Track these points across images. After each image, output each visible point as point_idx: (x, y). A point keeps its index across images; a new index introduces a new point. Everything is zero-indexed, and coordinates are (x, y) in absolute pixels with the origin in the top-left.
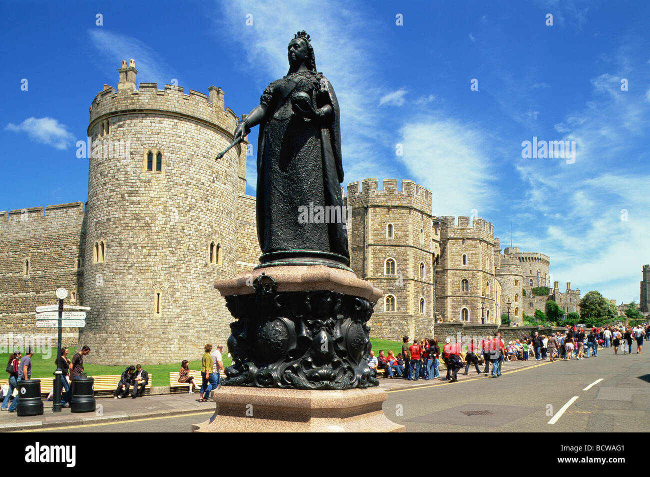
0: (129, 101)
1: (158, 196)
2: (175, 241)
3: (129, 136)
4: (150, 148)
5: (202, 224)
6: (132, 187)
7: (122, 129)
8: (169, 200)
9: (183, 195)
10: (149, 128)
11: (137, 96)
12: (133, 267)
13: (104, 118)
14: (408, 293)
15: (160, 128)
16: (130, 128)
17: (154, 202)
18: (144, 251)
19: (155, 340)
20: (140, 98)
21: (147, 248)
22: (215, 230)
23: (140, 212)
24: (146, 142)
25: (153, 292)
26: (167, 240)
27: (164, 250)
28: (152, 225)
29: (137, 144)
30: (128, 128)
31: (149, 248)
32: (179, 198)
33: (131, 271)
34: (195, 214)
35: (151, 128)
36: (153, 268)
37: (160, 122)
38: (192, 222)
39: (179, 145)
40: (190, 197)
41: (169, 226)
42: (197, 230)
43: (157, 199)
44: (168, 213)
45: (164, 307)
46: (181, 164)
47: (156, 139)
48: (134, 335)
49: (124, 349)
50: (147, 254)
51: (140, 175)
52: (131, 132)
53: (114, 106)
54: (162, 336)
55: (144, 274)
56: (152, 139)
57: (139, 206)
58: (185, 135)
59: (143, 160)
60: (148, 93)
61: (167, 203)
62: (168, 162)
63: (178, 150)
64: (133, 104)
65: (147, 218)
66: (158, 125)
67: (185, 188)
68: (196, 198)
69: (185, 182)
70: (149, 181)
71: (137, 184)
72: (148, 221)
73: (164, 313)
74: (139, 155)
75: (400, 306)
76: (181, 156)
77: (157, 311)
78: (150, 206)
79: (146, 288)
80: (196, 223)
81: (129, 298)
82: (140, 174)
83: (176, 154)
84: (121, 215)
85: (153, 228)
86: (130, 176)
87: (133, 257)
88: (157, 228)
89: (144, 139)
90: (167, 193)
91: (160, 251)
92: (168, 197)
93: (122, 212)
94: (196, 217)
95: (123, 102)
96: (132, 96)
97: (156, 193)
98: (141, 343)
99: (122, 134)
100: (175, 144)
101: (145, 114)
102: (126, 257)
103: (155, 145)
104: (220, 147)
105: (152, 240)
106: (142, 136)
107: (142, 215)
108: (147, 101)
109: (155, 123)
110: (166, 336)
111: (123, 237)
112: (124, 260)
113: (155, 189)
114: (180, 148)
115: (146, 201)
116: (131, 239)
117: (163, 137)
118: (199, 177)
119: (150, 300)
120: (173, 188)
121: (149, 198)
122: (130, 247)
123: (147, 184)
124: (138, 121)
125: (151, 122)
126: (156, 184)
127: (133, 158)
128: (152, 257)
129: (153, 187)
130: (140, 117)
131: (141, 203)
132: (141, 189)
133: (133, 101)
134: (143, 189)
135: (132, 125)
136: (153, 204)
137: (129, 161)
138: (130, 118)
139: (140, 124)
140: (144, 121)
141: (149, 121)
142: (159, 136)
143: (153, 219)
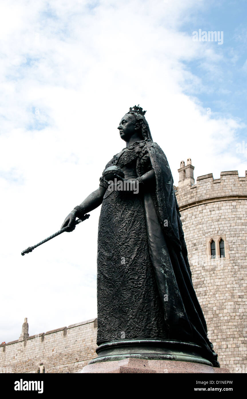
0: (189, 196)
1: (223, 283)
3: (191, 229)
4: (212, 236)
6: (198, 279)
8: (235, 285)
10: (209, 216)
11: (195, 189)
15: (219, 215)
16: (192, 221)
17: (220, 290)
20: (198, 191)
21: (217, 341)
23: (207, 303)
24: (207, 231)
26: (238, 329)
27: (235, 341)
28: (221, 315)
29: (199, 235)
30: (189, 221)
31: (219, 340)
35: (212, 216)
37: (219, 209)
39: (240, 227)
41: (238, 314)
43: (224, 287)
44: (236, 300)
47: (217, 226)
50: (218, 348)
52: (193, 224)
56: (213, 227)
57: (206, 297)
59: (206, 249)
60: (204, 184)
61: (234, 289)
62: (230, 246)
63: (240, 232)
64: (192, 197)
65: (215, 308)
66: (218, 212)
70: (213, 269)
71: (203, 274)
74: (203, 245)
78: (217, 295)
83: (238, 237)
85: (222, 318)
86: (195, 267)
88: (226, 318)
89: (205, 228)
90: (233, 279)
91: (231, 342)
92: (234, 283)
95: (184, 198)
96: (191, 190)
97: (221, 280)
100: (236, 227)
101: (204, 204)
103: (216, 232)
105: (221, 331)
106: (204, 225)
107: (209, 305)
108: (205, 192)
109: (214, 210)
113: (220, 277)
115: (212, 291)
117: (223, 223)
120: (239, 273)
121: (215, 287)
123: (212, 272)
124: (198, 213)
125: (210, 211)
126: (221, 271)
127: (196, 250)
128: (224, 350)
129: (218, 274)
130: (200, 208)
131: (208, 294)
132: (206, 279)
133: (192, 195)
134: (209, 278)
135: (193, 217)
136: (219, 292)
137: (193, 252)
138: (191, 212)
139: (200, 215)
140: (204, 211)
141: (208, 210)
142: (220, 222)
143: (221, 308)
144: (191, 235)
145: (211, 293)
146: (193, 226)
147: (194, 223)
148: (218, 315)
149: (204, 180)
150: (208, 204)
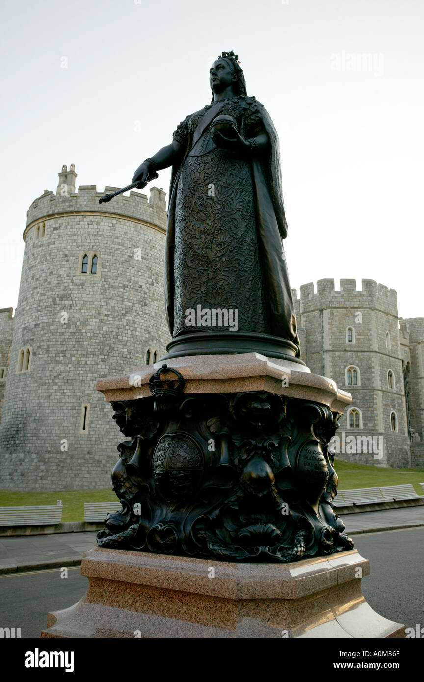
0: (67, 204)
1: (91, 300)
2: (108, 348)
3: (65, 239)
4: (86, 250)
5: (139, 330)
6: (64, 291)
7: (58, 231)
8: (103, 304)
9: (119, 299)
10: (86, 230)
11: (75, 198)
12: (60, 377)
13: (40, 221)
14: (375, 406)
15: (97, 230)
16: (66, 230)
17: (86, 306)
18: (73, 358)
19: (79, 461)
20: (78, 200)
21: (76, 355)
22: (153, 336)
23: (71, 316)
24: (81, 244)
25: (80, 405)
26: (99, 347)
27: (95, 358)
28: (84, 331)
29: (72, 247)
30: (64, 230)
31: (78, 356)
32: (114, 301)
33: (57, 381)
34: (131, 319)
35: (89, 230)
36: (81, 378)
37: (98, 224)
38: (127, 328)
39: (116, 247)
40: (126, 300)
41: (101, 332)
42: (133, 336)
43: (91, 303)
44: (101, 318)
45: (92, 422)
46: (118, 266)
47: (92, 241)
48: (55, 455)
49: (42, 471)
50: (76, 363)
51: (74, 278)
52: (67, 234)
53: (51, 209)
54: (87, 457)
55: (71, 384)
56: (89, 241)
57: (71, 310)
58: (123, 236)
59: (78, 262)
60: (86, 195)
61: (101, 307)
62: (104, 264)
63: (116, 252)
64: (70, 206)
65: (78, 323)
66: (96, 226)
67: (122, 290)
68: (132, 301)
69: (121, 285)
70: (83, 284)
71: (71, 287)
72: (79, 326)
73: (91, 429)
74: (74, 258)
75: (367, 422)
76: (118, 258)
77: (83, 427)
78: (83, 311)
79: (73, 401)
80: (132, 328)
81: (53, 412)
82: (74, 276)
83: (113, 256)
84: (50, 321)
85: (85, 334)
86: (63, 279)
87: (60, 365)
88: (89, 334)
89: (80, 241)
90: (101, 296)
91: (91, 359)
92: (102, 301)
93: (52, 317)
94: (132, 322)
95: (61, 204)
96: (70, 198)
97: (89, 296)
98: (62, 464)
99: (57, 237)
100: (113, 246)
101: (83, 215)
102: (52, 365)
103: (91, 247)
104: (160, 248)
105: (82, 346)
106: (79, 238)
107: (73, 320)
108: (85, 203)
109: (92, 224)
110: (92, 456)
111: (51, 343)
112: (50, 369)
113: (88, 293)
114: (117, 249)
115: (78, 305)
116: (60, 346)
117: (100, 238)
118: (136, 279)
119: (76, 415)
120: (108, 291)
121: (82, 302)
122: (57, 354)
123: (81, 287)
124: (74, 223)
125: (88, 224)
126: (90, 287)
127: (67, 261)
128: (82, 365)
129: (87, 290)
130: (77, 219)
131: (73, 308)
132: (73, 292)
133: (71, 203)
134: (76, 292)
135: (69, 227)
136: (86, 308)
137: (63, 263)
138: (67, 221)
139: (77, 226)
140: (82, 223)
141: (86, 223)
142: (96, 238)
143: (85, 324)
144: (63, 245)
145: (77, 308)
146: (67, 236)
147: (69, 233)
148: (80, 330)
149: (86, 191)
150: (86, 217)
